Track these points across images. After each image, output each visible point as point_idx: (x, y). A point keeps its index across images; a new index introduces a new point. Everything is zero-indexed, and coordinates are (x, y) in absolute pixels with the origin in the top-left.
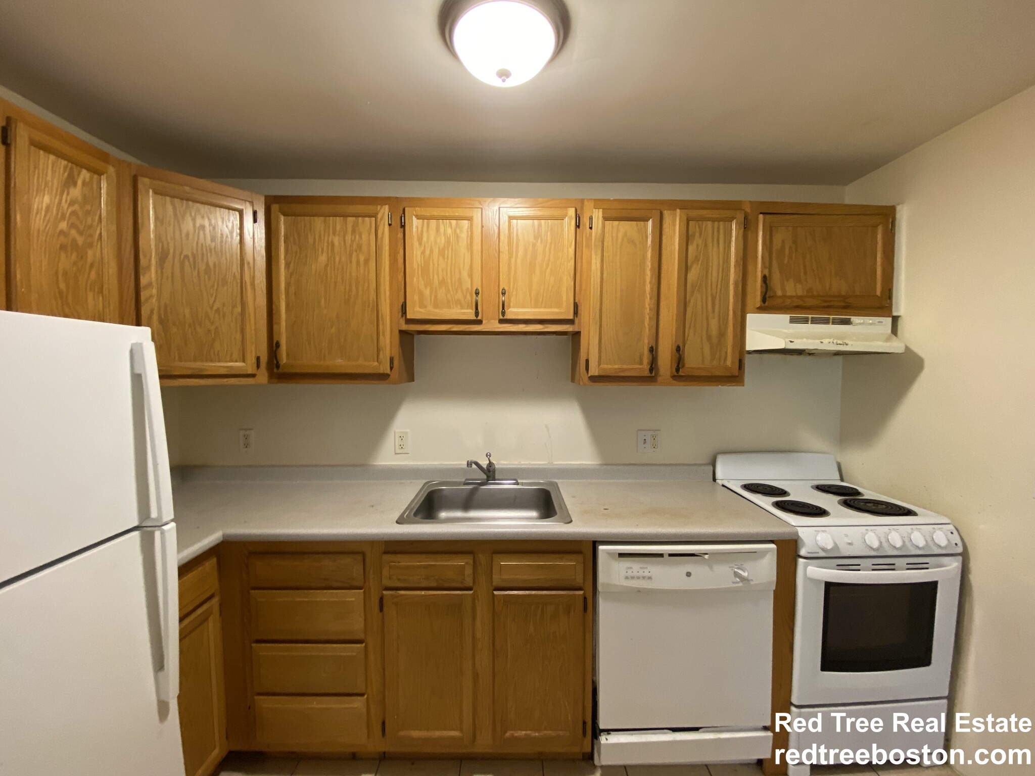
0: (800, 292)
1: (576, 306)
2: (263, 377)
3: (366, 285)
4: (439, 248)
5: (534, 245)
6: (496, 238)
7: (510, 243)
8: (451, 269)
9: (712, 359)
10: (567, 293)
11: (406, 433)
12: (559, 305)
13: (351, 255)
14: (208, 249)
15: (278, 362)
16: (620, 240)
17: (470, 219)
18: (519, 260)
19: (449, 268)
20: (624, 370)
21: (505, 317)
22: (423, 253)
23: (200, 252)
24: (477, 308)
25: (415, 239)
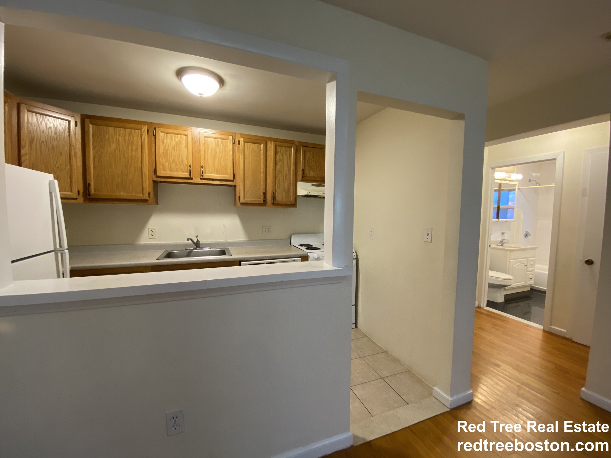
0: (315, 175)
1: (234, 175)
2: (81, 199)
3: (136, 159)
4: (172, 146)
5: (215, 149)
6: (198, 144)
7: (205, 147)
8: (178, 156)
9: (286, 198)
10: (230, 169)
11: (155, 228)
12: (227, 174)
13: (128, 146)
14: (53, 138)
15: (89, 193)
16: (251, 151)
17: (187, 135)
18: (209, 154)
19: (177, 155)
20: (254, 201)
21: (203, 177)
22: (164, 147)
23: (49, 140)
24: (190, 173)
25: (161, 141)
